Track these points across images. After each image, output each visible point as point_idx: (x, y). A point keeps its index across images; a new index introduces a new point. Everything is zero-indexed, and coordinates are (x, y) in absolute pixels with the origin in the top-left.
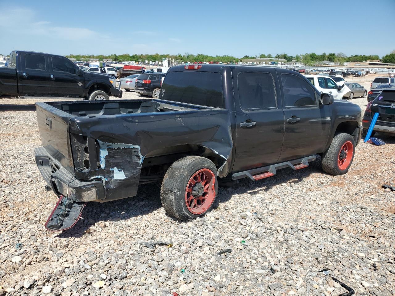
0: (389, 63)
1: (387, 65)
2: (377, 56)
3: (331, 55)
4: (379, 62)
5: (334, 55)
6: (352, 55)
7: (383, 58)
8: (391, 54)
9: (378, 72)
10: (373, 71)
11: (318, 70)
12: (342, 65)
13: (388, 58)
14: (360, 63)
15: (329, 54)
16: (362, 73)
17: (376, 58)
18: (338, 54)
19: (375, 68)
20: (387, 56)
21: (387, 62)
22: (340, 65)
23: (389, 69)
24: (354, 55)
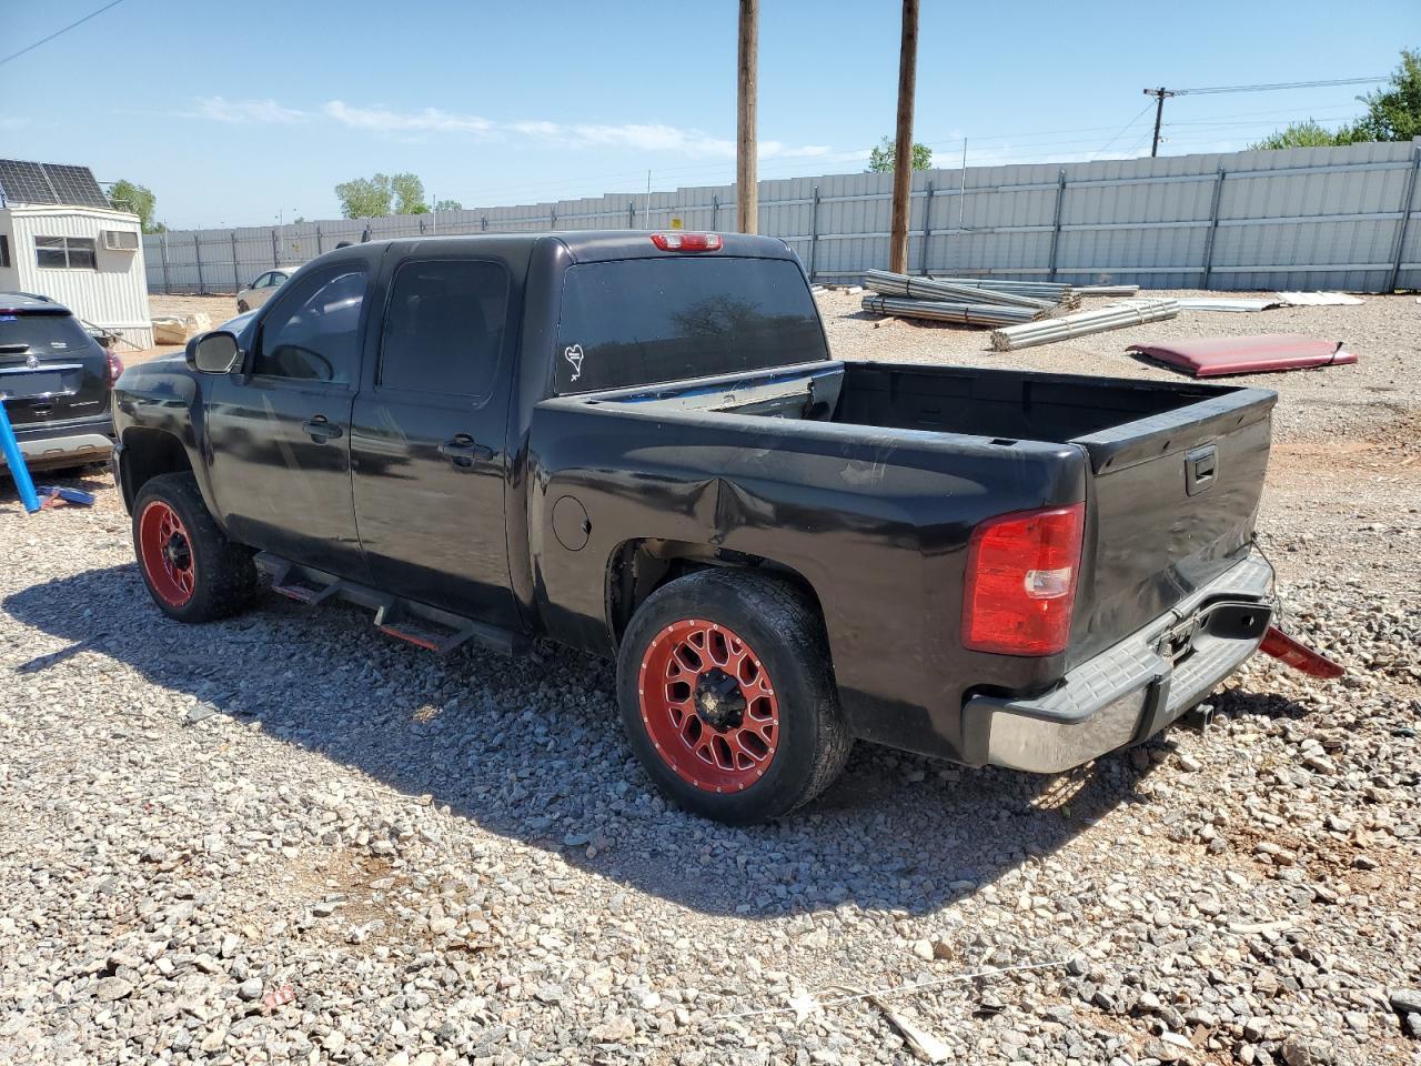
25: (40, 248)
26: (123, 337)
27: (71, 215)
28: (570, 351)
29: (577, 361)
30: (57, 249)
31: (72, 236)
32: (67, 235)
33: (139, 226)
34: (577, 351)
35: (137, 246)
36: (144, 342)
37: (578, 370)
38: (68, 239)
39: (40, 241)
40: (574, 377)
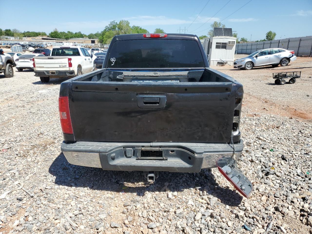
0: (55, 38)
1: (55, 40)
2: (44, 33)
3: (7, 30)
4: (47, 37)
5: (10, 31)
6: (25, 32)
7: (50, 34)
8: (54, 32)
9: (53, 45)
10: (49, 44)
11: (6, 44)
12: (22, 39)
13: (53, 34)
14: (35, 38)
15: (6, 30)
16: (44, 46)
17: (44, 34)
18: (13, 30)
19: (50, 42)
20: (52, 33)
21: (54, 38)
22: (20, 39)
23: (57, 42)
24: (26, 31)
25: (217, 45)
26: (228, 63)
27: (223, 38)
28: (112, 59)
29: (113, 61)
30: (220, 45)
31: (223, 42)
32: (222, 42)
33: (236, 40)
34: (114, 59)
35: (234, 44)
36: (231, 65)
37: (114, 63)
38: (222, 43)
39: (217, 43)
40: (112, 65)
